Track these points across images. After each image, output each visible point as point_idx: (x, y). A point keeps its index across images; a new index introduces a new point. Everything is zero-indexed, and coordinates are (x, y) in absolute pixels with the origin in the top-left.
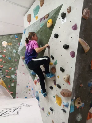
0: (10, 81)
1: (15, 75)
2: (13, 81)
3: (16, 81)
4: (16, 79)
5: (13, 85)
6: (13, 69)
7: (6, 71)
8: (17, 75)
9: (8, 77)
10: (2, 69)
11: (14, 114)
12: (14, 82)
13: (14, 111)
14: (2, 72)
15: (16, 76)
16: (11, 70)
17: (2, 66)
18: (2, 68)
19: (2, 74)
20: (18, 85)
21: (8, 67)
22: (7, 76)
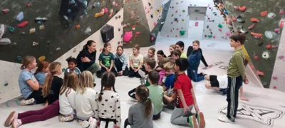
0: (261, 45)
1: (277, 32)
2: (268, 46)
3: (277, 48)
4: (277, 43)
5: (267, 56)
6: (270, 15)
7: (253, 19)
8: (281, 31)
9: (257, 35)
10: (242, 15)
11: (259, 120)
12: (269, 50)
13: (261, 115)
14: (243, 22)
15: (279, 33)
16: (265, 16)
17: (244, 7)
18: (243, 11)
19: (243, 28)
20: (281, 58)
21: (258, 10)
22: (252, 33)
